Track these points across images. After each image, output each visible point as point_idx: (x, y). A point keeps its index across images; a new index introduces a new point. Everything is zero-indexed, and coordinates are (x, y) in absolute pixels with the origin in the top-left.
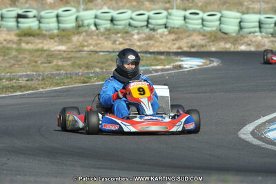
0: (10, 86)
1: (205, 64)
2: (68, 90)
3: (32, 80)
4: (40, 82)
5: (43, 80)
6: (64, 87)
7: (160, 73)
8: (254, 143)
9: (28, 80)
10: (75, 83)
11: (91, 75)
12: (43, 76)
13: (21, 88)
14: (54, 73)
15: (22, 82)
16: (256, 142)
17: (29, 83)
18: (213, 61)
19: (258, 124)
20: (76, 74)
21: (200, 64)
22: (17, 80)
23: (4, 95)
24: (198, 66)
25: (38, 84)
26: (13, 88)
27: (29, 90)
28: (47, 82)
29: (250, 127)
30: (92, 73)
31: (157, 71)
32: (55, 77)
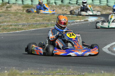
0: (14, 28)
1: (98, 19)
2: (38, 30)
3: (24, 26)
4: (27, 27)
5: (29, 26)
6: (37, 29)
7: (78, 23)
8: (108, 53)
9: (22, 26)
10: (42, 27)
11: (49, 24)
12: (29, 24)
13: (19, 29)
14: (35, 23)
15: (20, 27)
16: (109, 52)
17: (23, 27)
18: (101, 18)
19: (112, 45)
20: (44, 23)
21: (96, 19)
22: (18, 26)
23: (11, 32)
24: (95, 20)
25: (26, 28)
26: (16, 29)
27: (22, 30)
28: (30, 27)
29: (108, 46)
30: (50, 23)
31: (77, 22)
32: (34, 24)
